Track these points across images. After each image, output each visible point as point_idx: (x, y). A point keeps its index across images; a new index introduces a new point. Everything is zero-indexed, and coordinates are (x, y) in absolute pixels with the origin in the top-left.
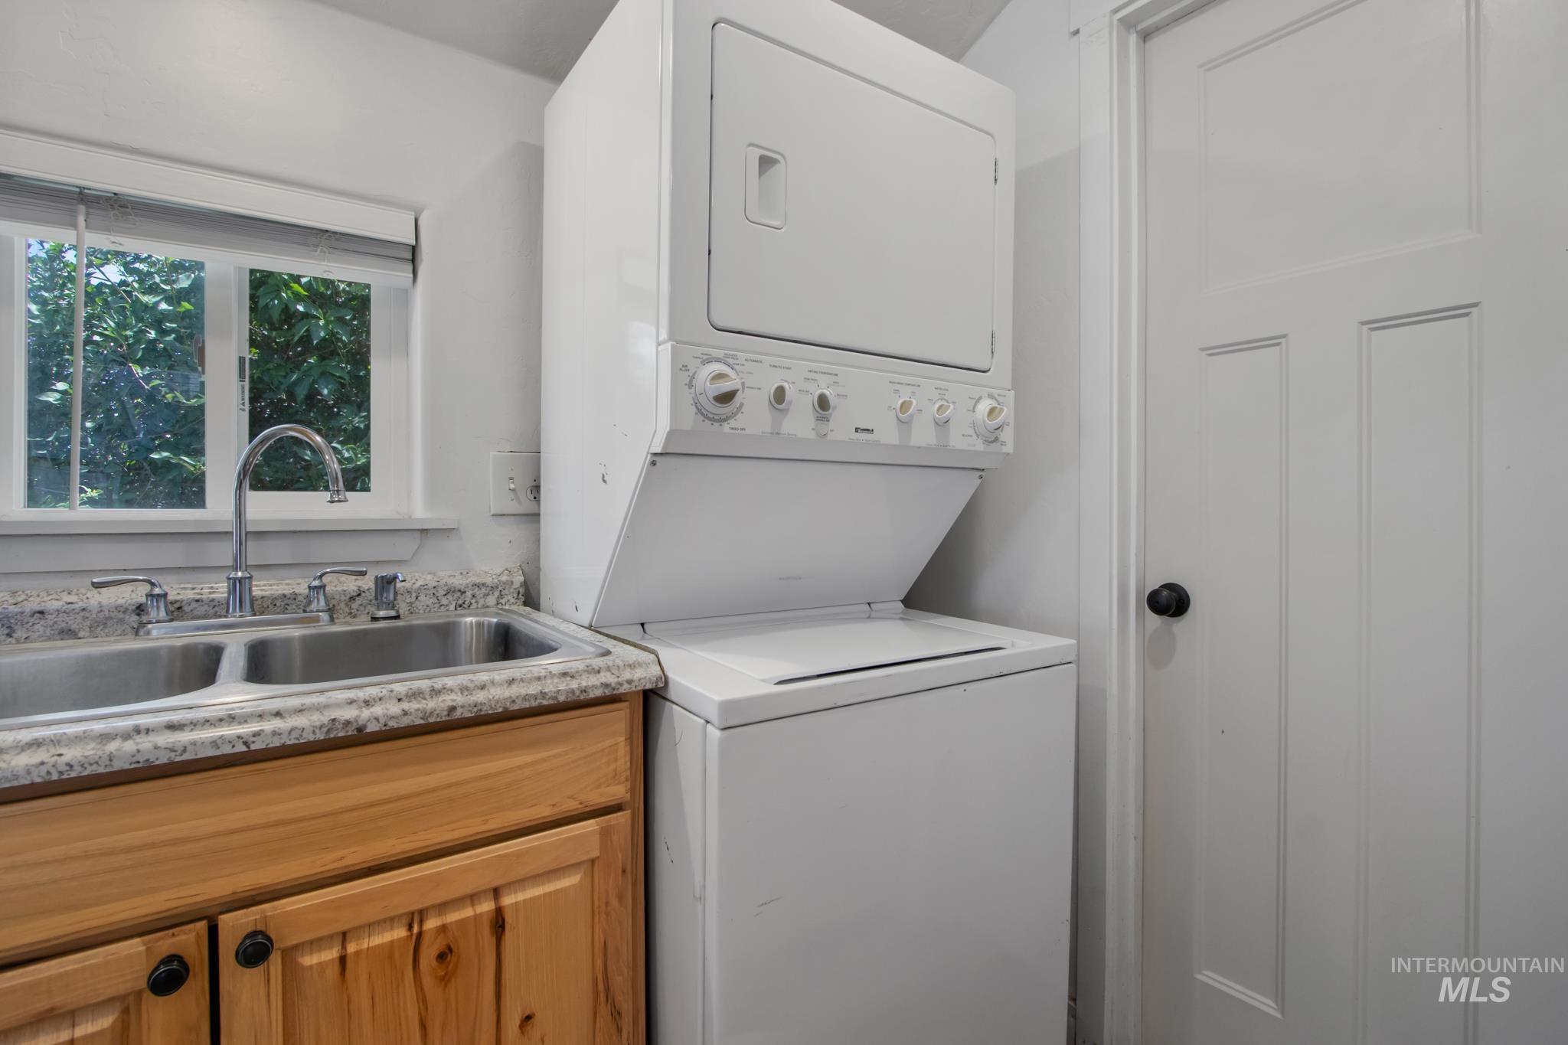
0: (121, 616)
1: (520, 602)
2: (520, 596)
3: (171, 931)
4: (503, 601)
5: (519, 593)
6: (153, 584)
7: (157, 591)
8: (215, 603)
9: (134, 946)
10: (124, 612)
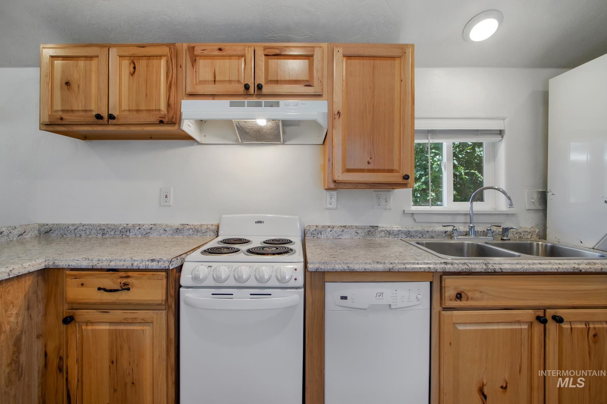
0: (442, 234)
1: (538, 238)
2: (538, 236)
3: (538, 310)
4: (533, 237)
5: (537, 235)
6: (454, 227)
7: (455, 228)
8: (460, 232)
9: (531, 311)
10: (443, 233)
